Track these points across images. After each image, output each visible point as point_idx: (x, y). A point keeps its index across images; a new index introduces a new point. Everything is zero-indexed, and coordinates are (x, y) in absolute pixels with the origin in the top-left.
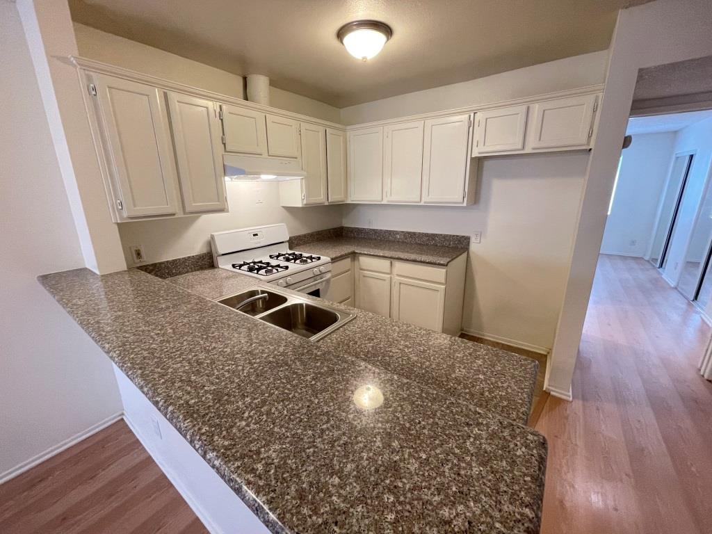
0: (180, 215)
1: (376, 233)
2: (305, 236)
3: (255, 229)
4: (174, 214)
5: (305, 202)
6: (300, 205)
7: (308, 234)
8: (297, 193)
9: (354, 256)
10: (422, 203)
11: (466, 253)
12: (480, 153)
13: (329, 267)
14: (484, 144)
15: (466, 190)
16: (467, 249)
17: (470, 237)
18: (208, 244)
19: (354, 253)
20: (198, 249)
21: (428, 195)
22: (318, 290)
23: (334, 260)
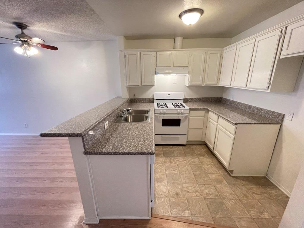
1: (234, 103)
2: (195, 98)
3: (169, 93)
4: (139, 86)
5: (189, 84)
7: (197, 98)
8: (186, 80)
9: (207, 111)
10: (247, 89)
11: (279, 125)
12: (284, 55)
13: (188, 112)
14: (287, 49)
15: (271, 81)
16: (279, 123)
17: (284, 115)
18: (154, 96)
19: (207, 109)
20: (150, 97)
21: (250, 84)
22: (180, 119)
23: (190, 109)
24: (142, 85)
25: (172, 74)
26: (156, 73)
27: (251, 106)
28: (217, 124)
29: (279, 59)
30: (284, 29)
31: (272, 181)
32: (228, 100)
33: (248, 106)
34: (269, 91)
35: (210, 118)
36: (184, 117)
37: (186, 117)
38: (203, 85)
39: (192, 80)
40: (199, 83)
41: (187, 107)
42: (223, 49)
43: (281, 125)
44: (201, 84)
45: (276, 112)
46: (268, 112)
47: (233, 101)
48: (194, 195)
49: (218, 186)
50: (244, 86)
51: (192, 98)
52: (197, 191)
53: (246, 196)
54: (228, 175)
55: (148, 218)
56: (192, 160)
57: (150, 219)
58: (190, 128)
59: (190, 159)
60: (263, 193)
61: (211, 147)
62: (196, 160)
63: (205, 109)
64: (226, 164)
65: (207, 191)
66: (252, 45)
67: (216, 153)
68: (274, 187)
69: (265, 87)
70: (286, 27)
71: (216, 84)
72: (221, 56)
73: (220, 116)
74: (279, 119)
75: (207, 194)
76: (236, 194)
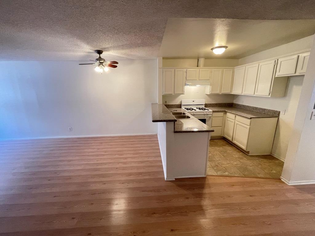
0: (173, 94)
2: (213, 104)
3: (193, 100)
5: (210, 93)
6: (209, 94)
8: (208, 90)
9: (226, 113)
10: (255, 95)
11: (277, 119)
12: (278, 76)
13: (211, 113)
14: (279, 72)
15: (271, 91)
16: (277, 117)
17: (280, 112)
18: (181, 102)
19: (225, 111)
20: (178, 103)
21: (257, 92)
22: (205, 119)
23: (213, 112)
24: (175, 93)
25: (197, 86)
26: (186, 85)
27: (257, 108)
28: (235, 121)
29: (275, 78)
30: (276, 60)
31: (275, 157)
32: (238, 105)
33: (255, 108)
34: (270, 96)
35: (228, 118)
36: (208, 118)
37: (210, 117)
38: (220, 94)
39: (212, 90)
40: (218, 92)
41: (210, 110)
42: (235, 67)
43: (278, 119)
44: (218, 93)
45: (274, 110)
46: (269, 111)
47: (243, 105)
48: (227, 165)
49: (241, 160)
50: (253, 94)
51: (211, 104)
52: (229, 164)
53: (260, 164)
54: (246, 155)
55: (205, 176)
56: (219, 148)
57: (206, 177)
58: (212, 126)
59: (216, 148)
60: (270, 162)
61: (230, 139)
62: (221, 148)
63: (224, 111)
64: (244, 147)
65: (235, 163)
66: (257, 68)
67: (235, 142)
68: (277, 159)
69: (268, 94)
70: (278, 60)
71: (230, 92)
72: (233, 72)
73: (237, 115)
74: (276, 115)
75: (235, 164)
76: (254, 164)
